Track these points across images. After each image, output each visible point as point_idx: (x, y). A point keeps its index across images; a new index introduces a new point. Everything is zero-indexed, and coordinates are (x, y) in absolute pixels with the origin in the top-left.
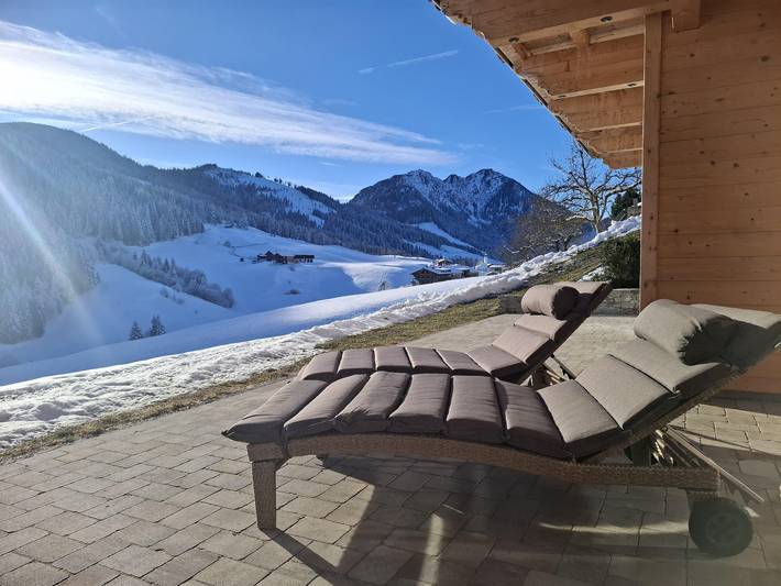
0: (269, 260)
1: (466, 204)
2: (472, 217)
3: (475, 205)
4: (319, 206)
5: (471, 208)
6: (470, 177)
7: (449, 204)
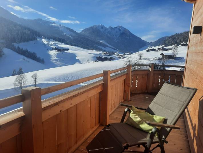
0: (55, 50)
1: (114, 35)
2: (115, 39)
3: (116, 36)
4: (72, 33)
5: (115, 36)
6: (115, 28)
7: (109, 35)
